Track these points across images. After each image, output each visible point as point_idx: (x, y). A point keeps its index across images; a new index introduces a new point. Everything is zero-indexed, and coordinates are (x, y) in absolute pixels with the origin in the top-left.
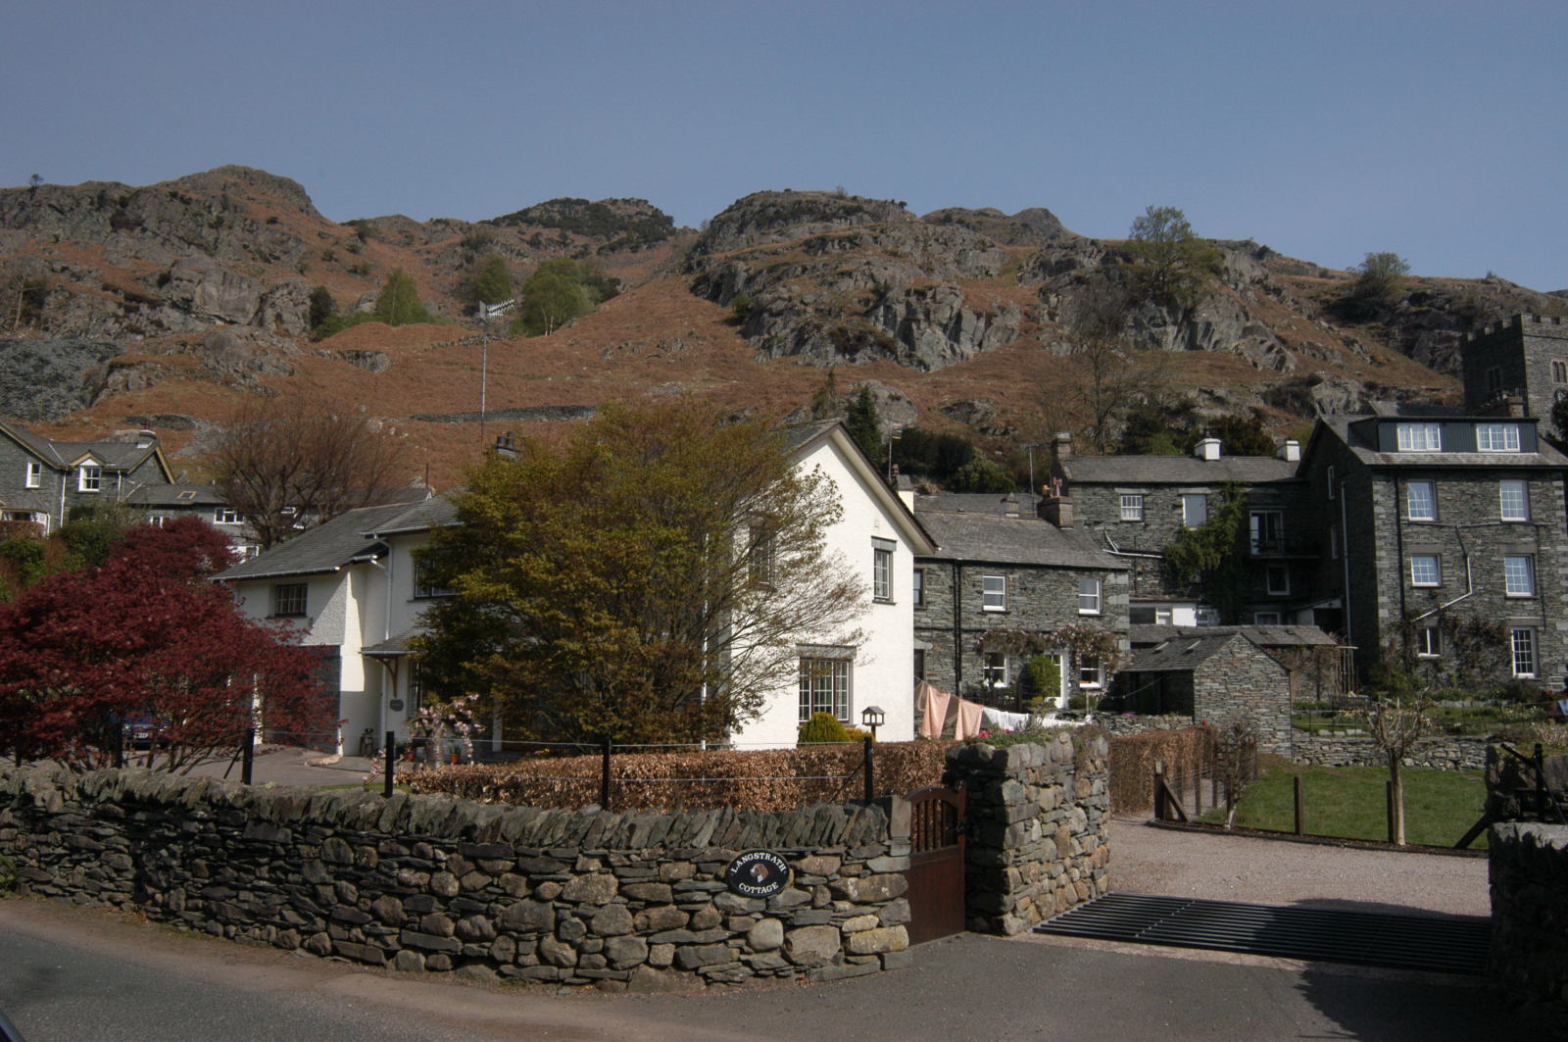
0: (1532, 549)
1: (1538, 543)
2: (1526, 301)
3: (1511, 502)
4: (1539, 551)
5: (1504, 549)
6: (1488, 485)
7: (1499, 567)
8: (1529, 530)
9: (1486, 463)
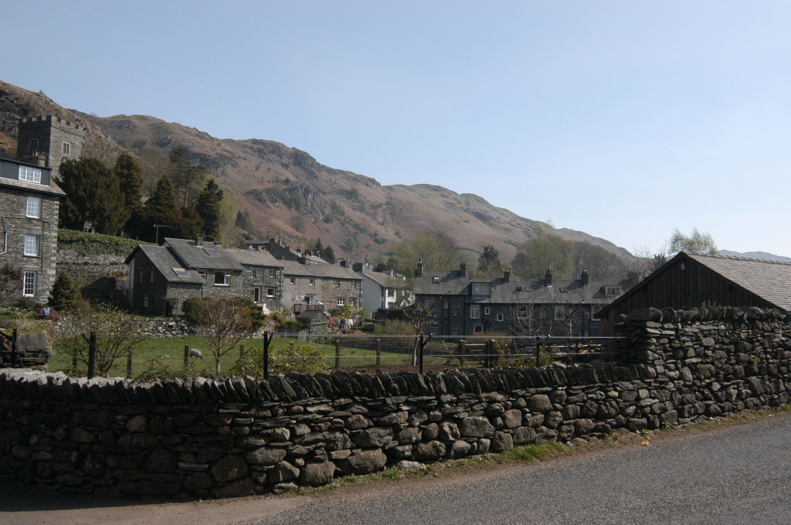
0: (40, 233)
1: (43, 230)
2: (56, 110)
3: (32, 208)
4: (43, 234)
5: (26, 231)
6: (22, 198)
7: (22, 240)
8: (40, 223)
9: (22, 186)
